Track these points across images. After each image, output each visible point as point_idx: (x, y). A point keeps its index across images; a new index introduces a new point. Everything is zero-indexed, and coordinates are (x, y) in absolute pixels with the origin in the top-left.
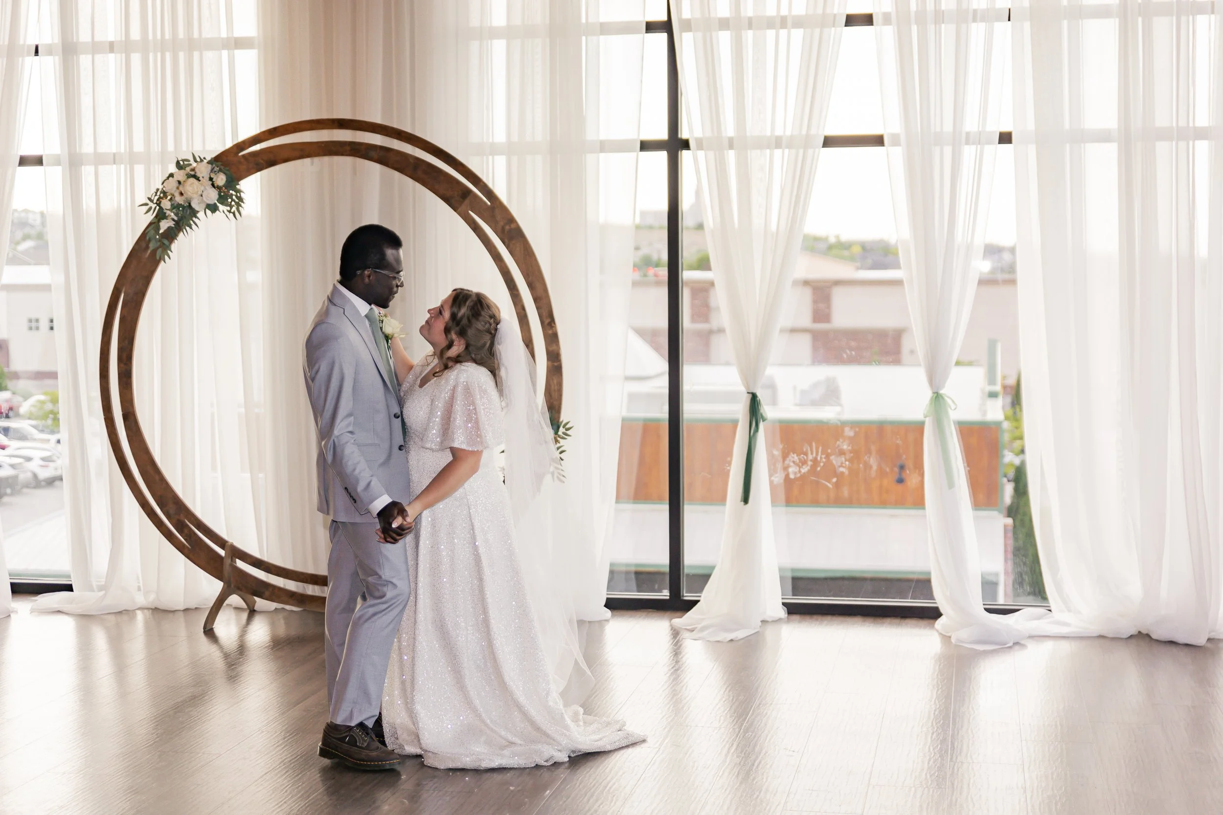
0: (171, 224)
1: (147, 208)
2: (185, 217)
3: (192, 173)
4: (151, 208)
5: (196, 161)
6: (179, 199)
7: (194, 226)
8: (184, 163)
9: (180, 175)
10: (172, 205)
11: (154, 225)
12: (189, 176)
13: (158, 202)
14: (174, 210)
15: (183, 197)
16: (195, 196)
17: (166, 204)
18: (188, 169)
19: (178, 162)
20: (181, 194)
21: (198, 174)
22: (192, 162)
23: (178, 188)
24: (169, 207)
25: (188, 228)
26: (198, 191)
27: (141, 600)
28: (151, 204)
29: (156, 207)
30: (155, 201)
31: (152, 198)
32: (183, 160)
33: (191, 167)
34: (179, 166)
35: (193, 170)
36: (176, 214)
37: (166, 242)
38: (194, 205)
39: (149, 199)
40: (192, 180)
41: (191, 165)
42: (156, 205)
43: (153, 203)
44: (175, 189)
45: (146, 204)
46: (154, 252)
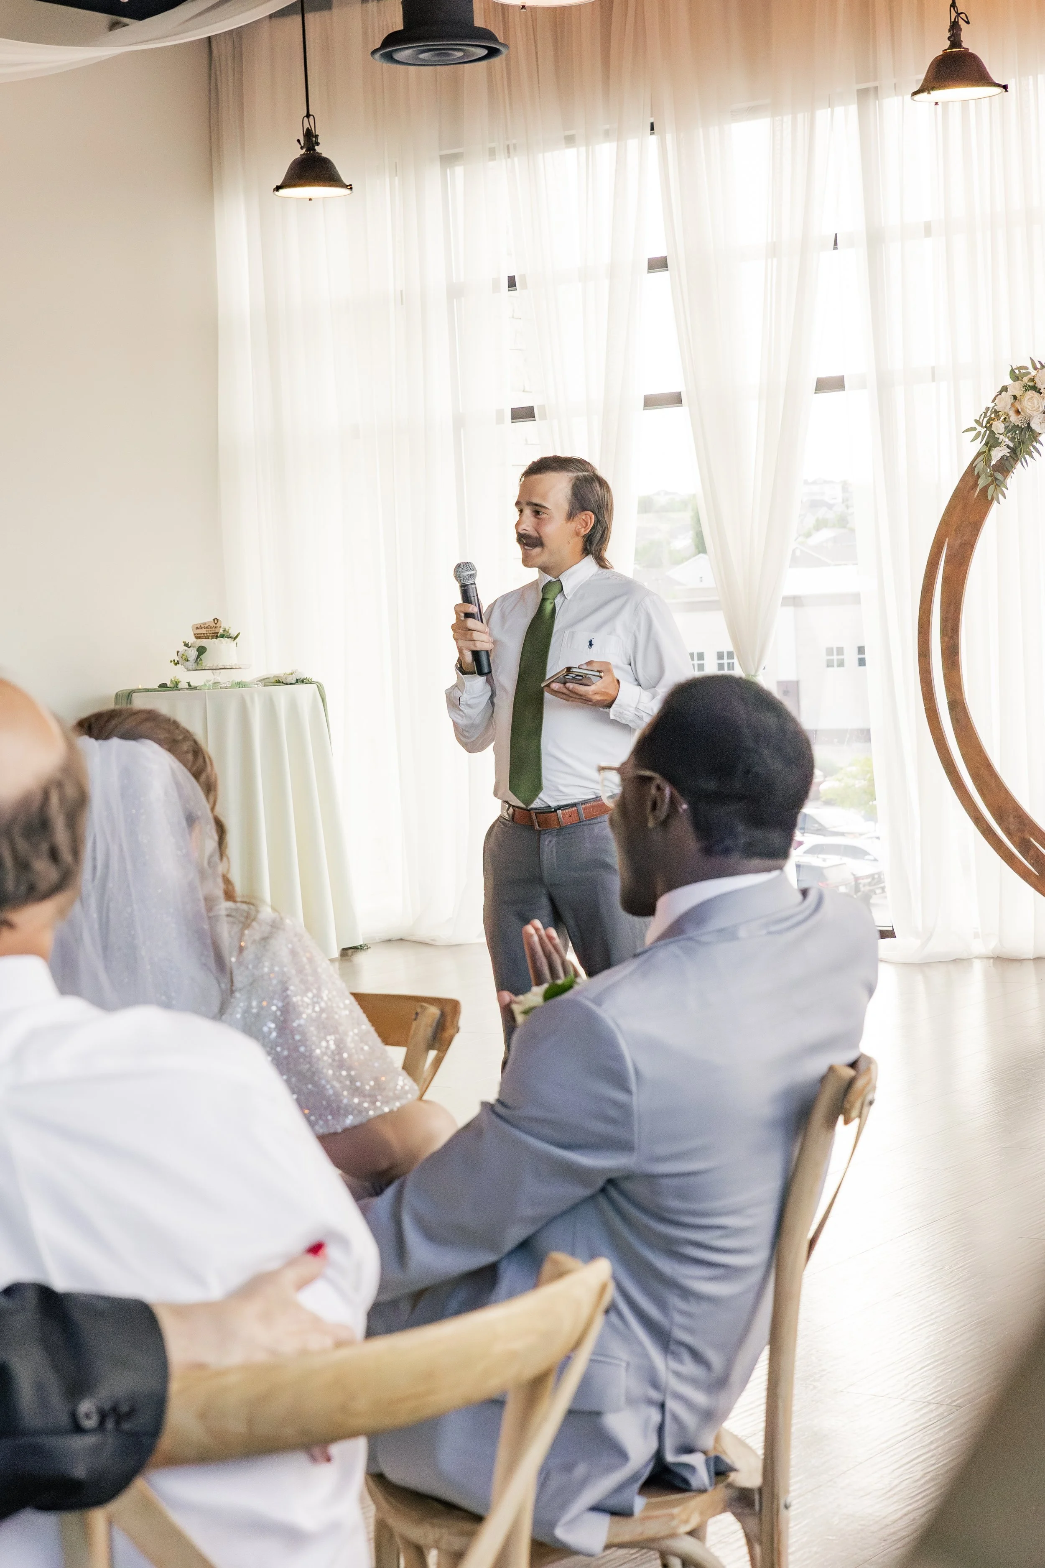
0: (1006, 452)
1: (974, 433)
2: (1023, 443)
3: (1031, 384)
4: (980, 432)
5: (1035, 368)
6: (1014, 419)
7: (1035, 454)
8: (1020, 372)
9: (1016, 388)
10: (1006, 428)
11: (984, 455)
12: (1027, 388)
13: (988, 425)
14: (1009, 434)
15: (1020, 416)
16: (1035, 413)
17: (999, 427)
18: (1026, 379)
19: (1012, 371)
20: (1018, 412)
21: (1039, 385)
22: (1031, 369)
23: (1013, 405)
24: (1002, 430)
25: (1027, 457)
26: (1039, 408)
27: (979, 947)
28: (979, 428)
29: (985, 432)
30: (984, 425)
31: (981, 421)
32: (1019, 368)
33: (1030, 376)
34: (1015, 376)
35: (1032, 380)
36: (1012, 439)
37: (999, 476)
38: (1033, 426)
39: (977, 421)
40: (1031, 393)
41: (1030, 373)
42: (985, 429)
43: (982, 426)
44: (1009, 406)
45: (974, 429)
46: (985, 490)
